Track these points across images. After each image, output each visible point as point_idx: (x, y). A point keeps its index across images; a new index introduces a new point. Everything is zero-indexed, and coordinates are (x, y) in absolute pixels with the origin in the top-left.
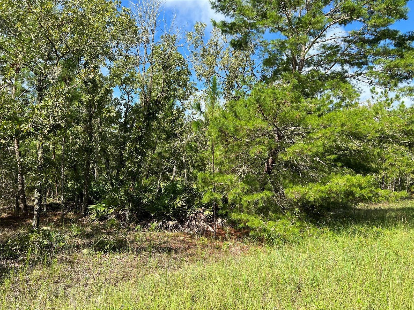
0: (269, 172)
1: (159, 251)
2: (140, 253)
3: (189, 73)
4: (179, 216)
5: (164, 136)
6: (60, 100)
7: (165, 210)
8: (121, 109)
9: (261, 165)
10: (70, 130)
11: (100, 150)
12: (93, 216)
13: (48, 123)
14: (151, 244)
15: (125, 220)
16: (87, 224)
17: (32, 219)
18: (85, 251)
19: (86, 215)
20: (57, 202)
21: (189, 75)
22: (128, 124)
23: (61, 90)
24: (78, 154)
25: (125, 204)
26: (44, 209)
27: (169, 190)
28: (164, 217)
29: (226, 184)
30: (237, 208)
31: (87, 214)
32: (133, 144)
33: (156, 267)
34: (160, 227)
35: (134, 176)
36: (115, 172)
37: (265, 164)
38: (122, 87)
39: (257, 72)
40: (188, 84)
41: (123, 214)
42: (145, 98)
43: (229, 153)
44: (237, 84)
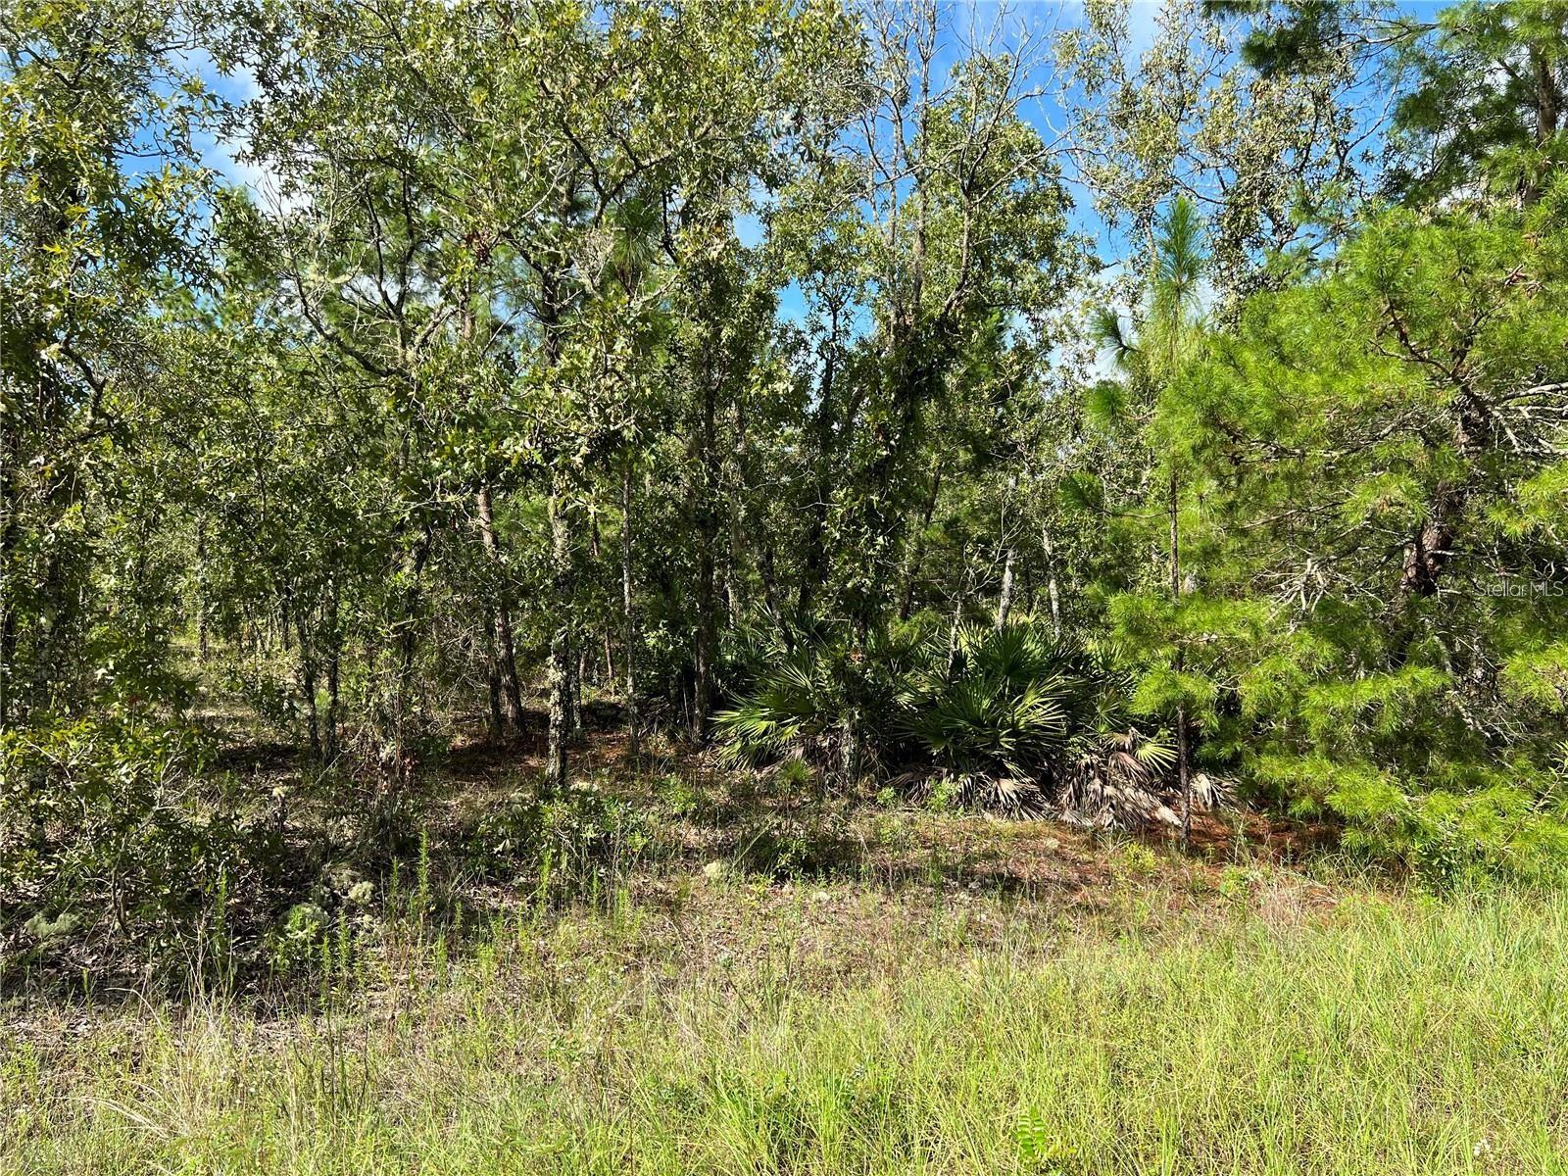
0: (1425, 583)
1: (966, 886)
2: (898, 887)
3: (1065, 202)
4: (1035, 760)
5: (963, 456)
6: (618, 347)
7: (980, 735)
8: (809, 367)
9: (1390, 557)
10: (653, 452)
11: (745, 519)
12: (730, 751)
13: (583, 431)
14: (937, 860)
15: (838, 764)
16: (711, 775)
17: (544, 753)
18: (713, 869)
19: (706, 743)
20: (613, 699)
21: (1065, 207)
22: (836, 419)
23: (620, 311)
24: (673, 535)
25: (837, 708)
26: (575, 724)
27: (996, 660)
28: (980, 761)
29: (1232, 640)
30: (1279, 736)
31: (710, 741)
32: (857, 492)
33: (961, 945)
34: (966, 798)
35: (864, 609)
36: (793, 596)
37: (1407, 552)
38: (811, 283)
39: (1366, 158)
40: (1060, 243)
41: (831, 746)
42: (898, 316)
43: (1242, 512)
44: (1274, 220)
